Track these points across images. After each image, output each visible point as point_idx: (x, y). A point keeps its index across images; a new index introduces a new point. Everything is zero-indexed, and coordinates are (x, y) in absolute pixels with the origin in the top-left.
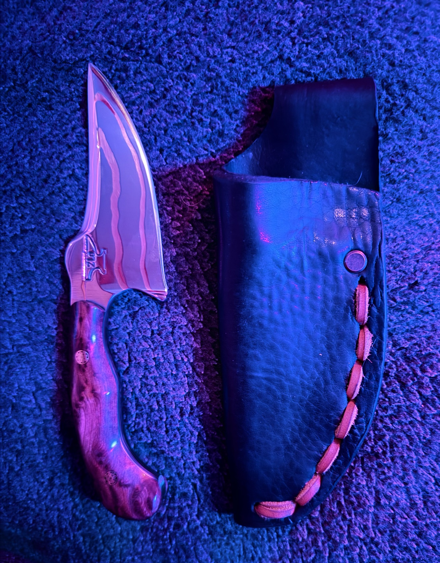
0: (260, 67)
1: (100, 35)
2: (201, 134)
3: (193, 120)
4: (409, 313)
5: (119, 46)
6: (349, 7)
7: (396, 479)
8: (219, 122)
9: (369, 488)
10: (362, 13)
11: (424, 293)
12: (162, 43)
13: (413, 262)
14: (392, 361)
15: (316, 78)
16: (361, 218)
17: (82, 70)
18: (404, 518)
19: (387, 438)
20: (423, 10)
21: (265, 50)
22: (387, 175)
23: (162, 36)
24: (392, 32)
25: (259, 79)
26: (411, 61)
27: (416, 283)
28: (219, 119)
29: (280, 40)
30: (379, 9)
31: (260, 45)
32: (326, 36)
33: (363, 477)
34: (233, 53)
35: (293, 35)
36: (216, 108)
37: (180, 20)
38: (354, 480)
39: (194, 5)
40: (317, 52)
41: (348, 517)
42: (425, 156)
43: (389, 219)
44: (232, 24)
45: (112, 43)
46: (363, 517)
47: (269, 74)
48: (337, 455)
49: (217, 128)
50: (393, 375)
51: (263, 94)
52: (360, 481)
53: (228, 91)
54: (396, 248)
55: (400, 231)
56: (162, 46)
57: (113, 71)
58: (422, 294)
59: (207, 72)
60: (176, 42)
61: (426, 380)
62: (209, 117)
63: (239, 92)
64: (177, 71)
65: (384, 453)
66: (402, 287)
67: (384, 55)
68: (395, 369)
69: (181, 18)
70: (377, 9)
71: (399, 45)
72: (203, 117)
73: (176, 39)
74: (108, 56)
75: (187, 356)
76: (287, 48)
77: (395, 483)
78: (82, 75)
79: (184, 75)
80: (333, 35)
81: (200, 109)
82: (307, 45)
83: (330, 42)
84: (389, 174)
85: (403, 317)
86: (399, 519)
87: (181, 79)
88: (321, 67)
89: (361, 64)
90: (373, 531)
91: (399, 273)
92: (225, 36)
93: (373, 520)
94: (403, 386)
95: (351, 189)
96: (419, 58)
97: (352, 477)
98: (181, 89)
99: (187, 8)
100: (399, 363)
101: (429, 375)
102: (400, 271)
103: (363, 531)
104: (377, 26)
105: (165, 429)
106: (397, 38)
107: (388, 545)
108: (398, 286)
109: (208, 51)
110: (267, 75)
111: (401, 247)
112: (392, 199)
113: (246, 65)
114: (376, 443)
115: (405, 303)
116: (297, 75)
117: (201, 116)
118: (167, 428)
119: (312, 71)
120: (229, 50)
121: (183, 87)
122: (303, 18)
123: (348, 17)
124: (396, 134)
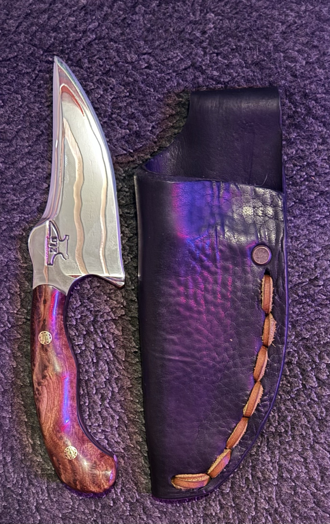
0: (174, 74)
1: (23, 36)
2: (120, 135)
3: (112, 122)
4: (309, 305)
5: (42, 49)
6: (255, 21)
7: (296, 454)
8: (136, 124)
9: (273, 463)
10: (268, 27)
11: (322, 287)
12: (82, 47)
13: (314, 259)
14: (295, 351)
15: (226, 86)
16: (266, 216)
17: (6, 70)
18: (304, 490)
19: (289, 418)
20: (322, 25)
21: (179, 58)
22: (290, 178)
23: (82, 41)
24: (294, 46)
25: (173, 85)
26: (311, 73)
27: (316, 278)
28: (135, 121)
29: (193, 49)
30: (283, 23)
31: (174, 53)
32: (234, 47)
33: (268, 454)
34: (149, 59)
35: (205, 44)
36: (133, 111)
37: (99, 24)
38: (260, 458)
39: (112, 10)
40: (226, 61)
41: (255, 491)
42: (325, 159)
43: (293, 219)
44: (148, 30)
45: (35, 45)
46: (268, 491)
47: (182, 80)
48: (245, 430)
49: (135, 129)
50: (295, 363)
51: (177, 99)
52: (265, 458)
53: (144, 95)
54: (300, 246)
55: (302, 230)
56: (82, 49)
57: (37, 72)
58: (320, 288)
59: (125, 78)
60: (95, 46)
61: (323, 366)
62: (127, 119)
63: (155, 97)
64: (96, 75)
65: (286, 432)
66: (304, 282)
67: (287, 67)
68: (297, 358)
69: (100, 22)
70: (280, 24)
71: (300, 58)
72: (122, 119)
73: (96, 44)
74: (31, 58)
75: (108, 344)
76: (199, 57)
77: (295, 459)
78: (6, 74)
79: (103, 79)
80: (241, 46)
81: (119, 111)
82: (218, 54)
83: (238, 53)
84: (292, 177)
85: (304, 309)
86: (300, 490)
87: (101, 83)
88: (230, 76)
89: (266, 74)
90: (277, 502)
91: (301, 269)
92: (142, 43)
93: (276, 493)
94: (303, 372)
95: (257, 189)
96: (318, 70)
97: (258, 455)
98: (102, 93)
99: (105, 13)
100: (300, 352)
101: (326, 362)
102: (302, 267)
103: (268, 503)
104: (281, 40)
105: (88, 413)
106: (298, 51)
107: (290, 515)
108: (300, 281)
109: (125, 57)
110: (181, 81)
111: (303, 245)
112: (295, 200)
113: (162, 72)
114: (279, 424)
115: (305, 297)
116: (209, 82)
117: (120, 118)
118: (89, 412)
119: (222, 80)
120: (145, 56)
121: (103, 91)
122: (213, 29)
123: (254, 30)
124: (299, 139)
